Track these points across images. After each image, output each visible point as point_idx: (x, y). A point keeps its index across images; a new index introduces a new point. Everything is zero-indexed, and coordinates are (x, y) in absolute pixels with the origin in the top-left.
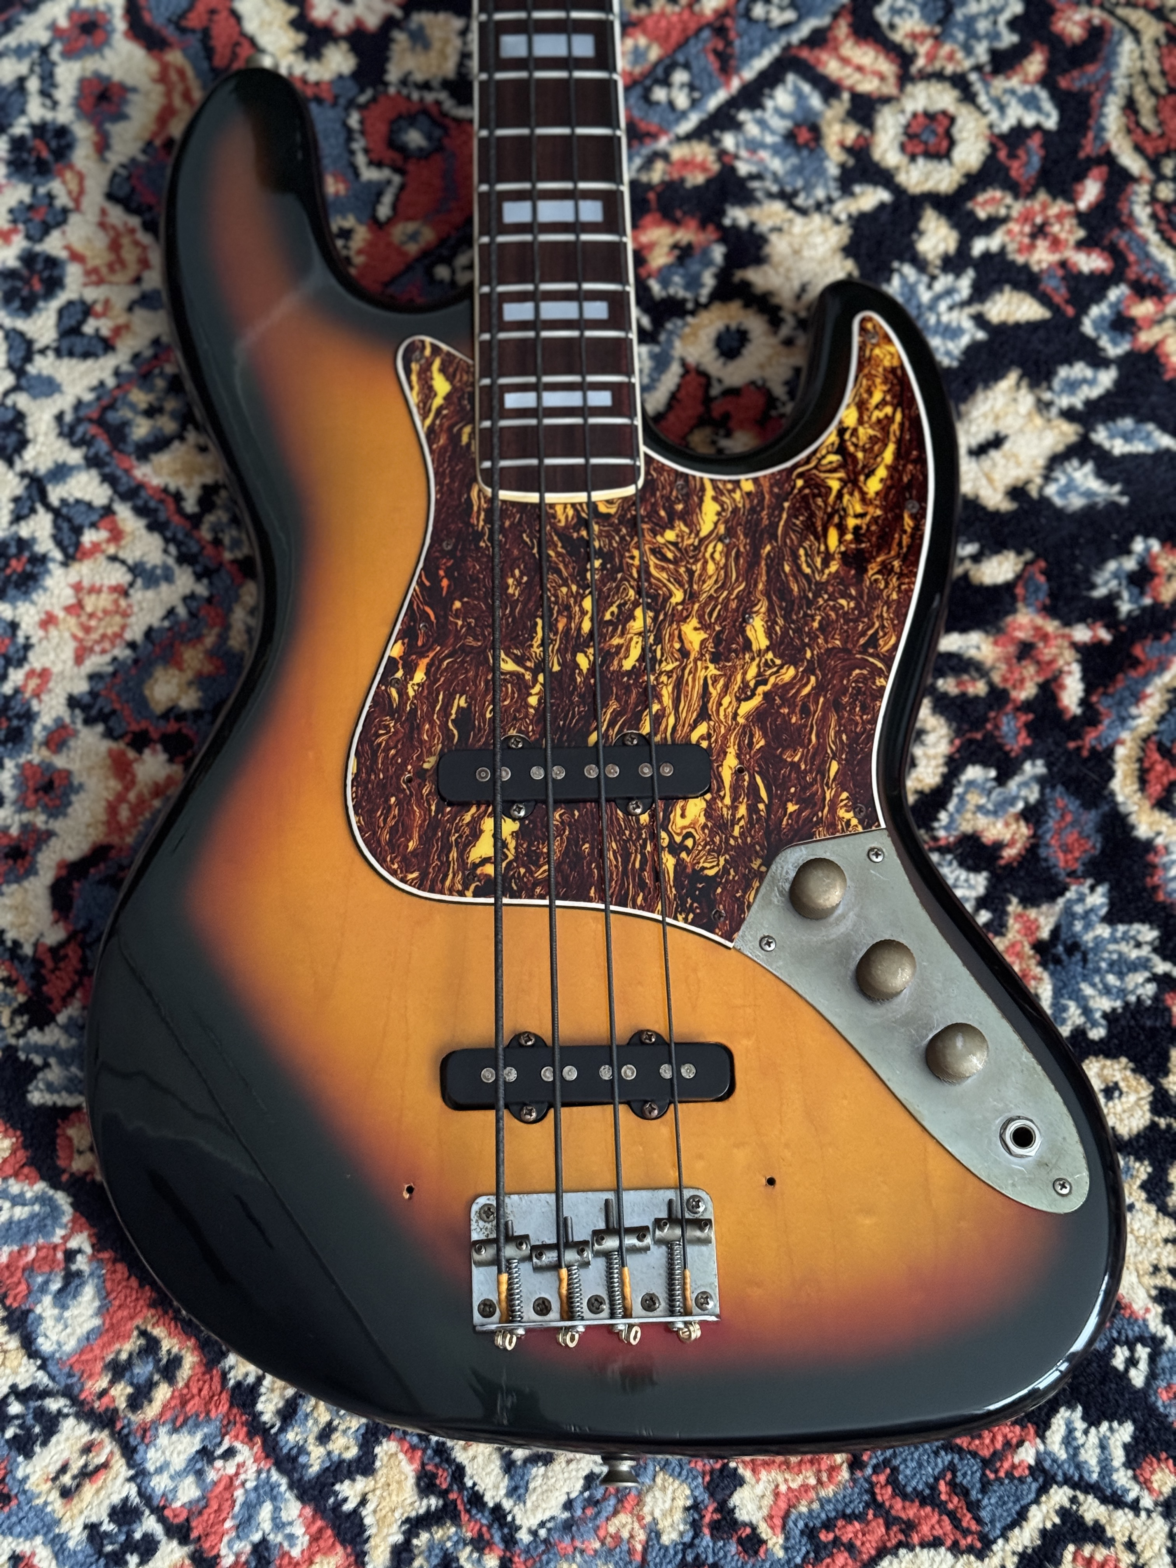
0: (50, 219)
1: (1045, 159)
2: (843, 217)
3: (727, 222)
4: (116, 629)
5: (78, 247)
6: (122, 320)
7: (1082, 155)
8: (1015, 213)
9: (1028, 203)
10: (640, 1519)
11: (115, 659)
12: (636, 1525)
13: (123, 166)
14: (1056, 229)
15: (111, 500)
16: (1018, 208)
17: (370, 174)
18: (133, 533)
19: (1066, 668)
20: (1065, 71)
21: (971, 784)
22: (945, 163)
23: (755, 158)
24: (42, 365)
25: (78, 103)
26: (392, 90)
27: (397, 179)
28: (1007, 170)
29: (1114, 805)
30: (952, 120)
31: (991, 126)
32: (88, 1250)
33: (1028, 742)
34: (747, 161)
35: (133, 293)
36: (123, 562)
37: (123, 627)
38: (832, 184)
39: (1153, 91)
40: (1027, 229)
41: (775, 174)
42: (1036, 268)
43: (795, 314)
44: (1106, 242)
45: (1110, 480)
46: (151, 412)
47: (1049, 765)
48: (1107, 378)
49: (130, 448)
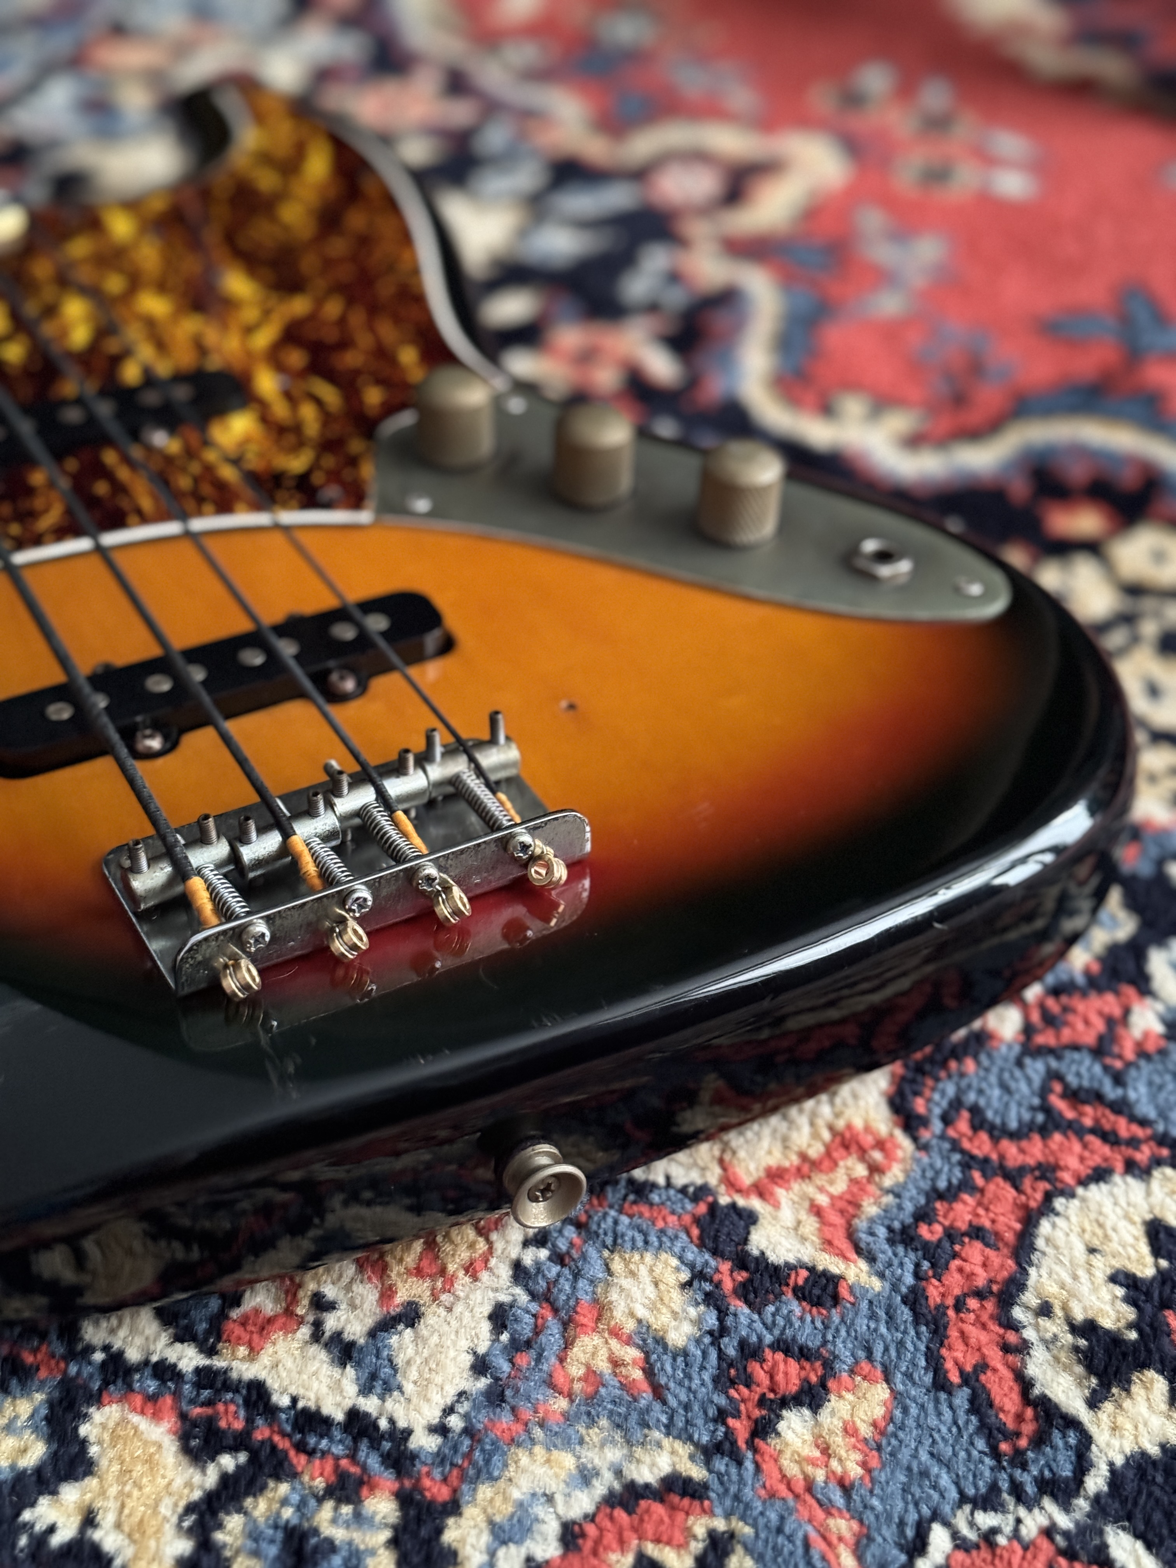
10: (615, 1333)
12: (614, 1343)
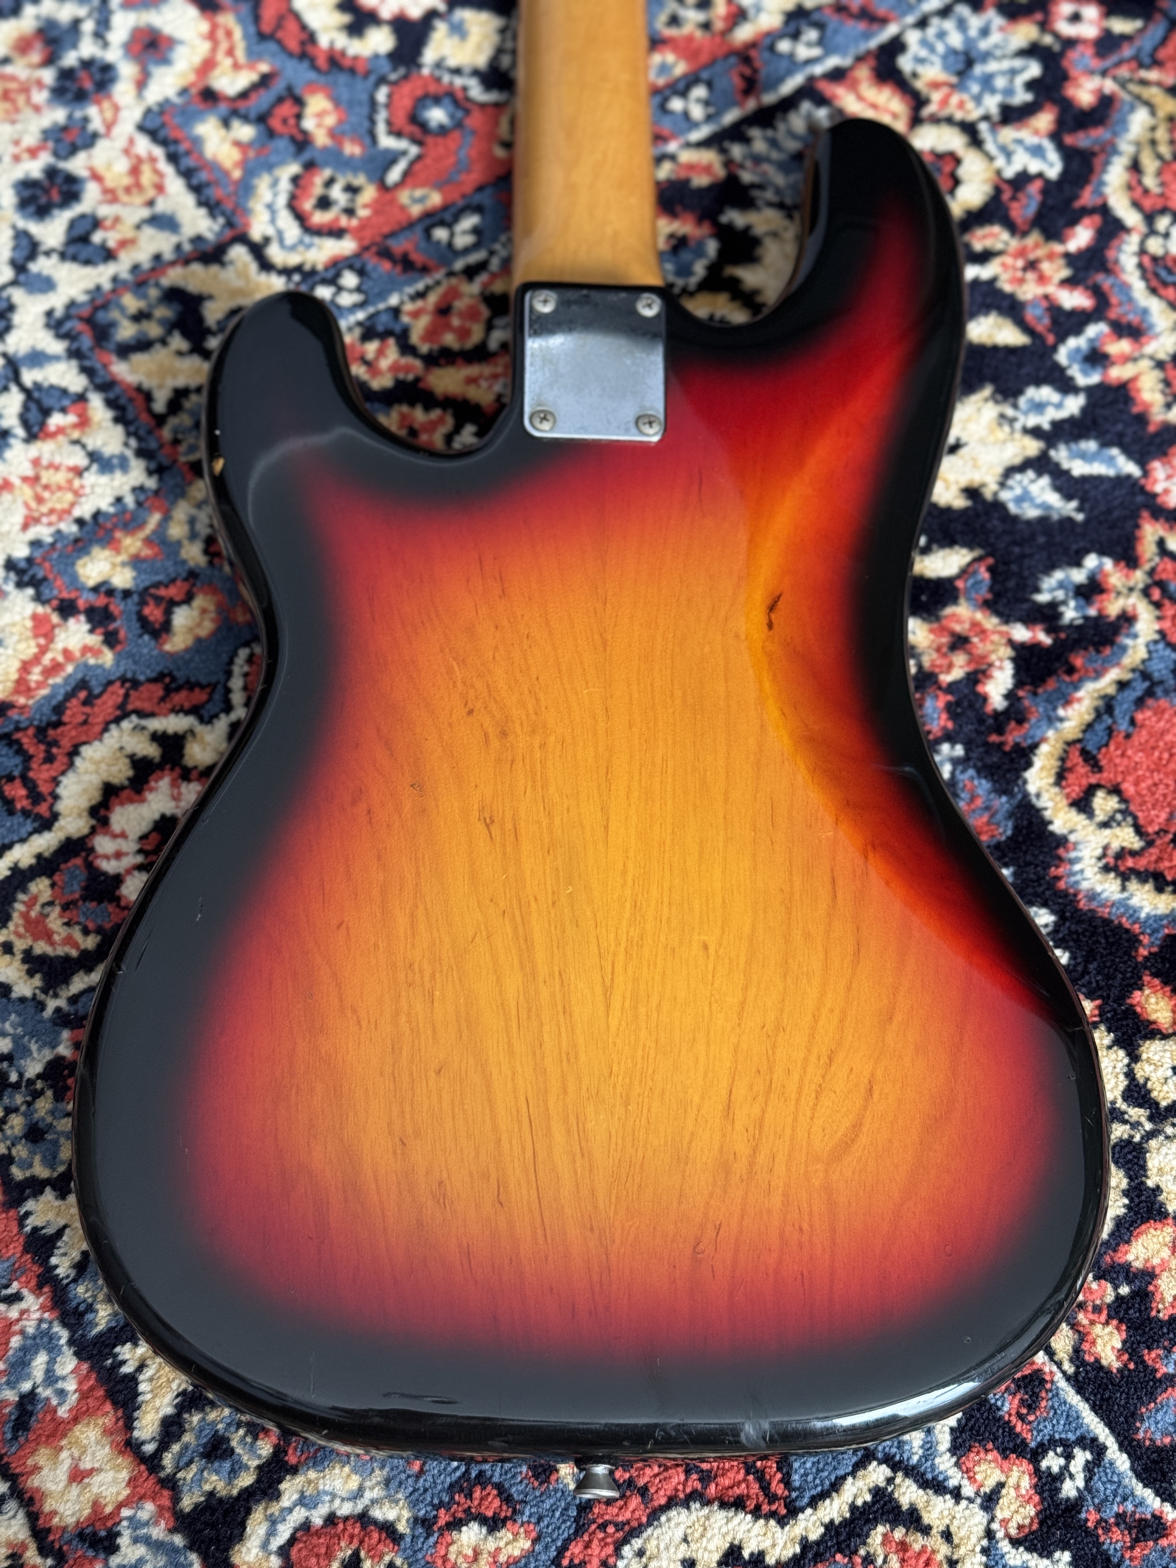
0: (79, 142)
1: (1043, 205)
3: (724, 221)
4: (66, 506)
5: (101, 169)
6: (129, 234)
7: (1077, 204)
8: (1010, 248)
9: (1023, 241)
11: (59, 532)
13: (157, 104)
14: (1045, 266)
15: (86, 390)
16: (1013, 244)
17: (387, 142)
18: (99, 423)
19: (997, 663)
20: (1072, 130)
23: (759, 170)
24: (44, 265)
25: (128, 45)
26: (426, 71)
27: (414, 149)
28: (1008, 210)
29: (1029, 795)
30: (959, 160)
31: (996, 171)
33: (949, 726)
34: (751, 171)
35: (144, 214)
36: (84, 447)
37: (73, 505)
39: (1159, 157)
40: (1020, 263)
41: (776, 187)
42: (1021, 298)
44: (1090, 282)
45: (1068, 497)
46: (139, 317)
47: (967, 750)
48: (1074, 404)
49: (112, 346)
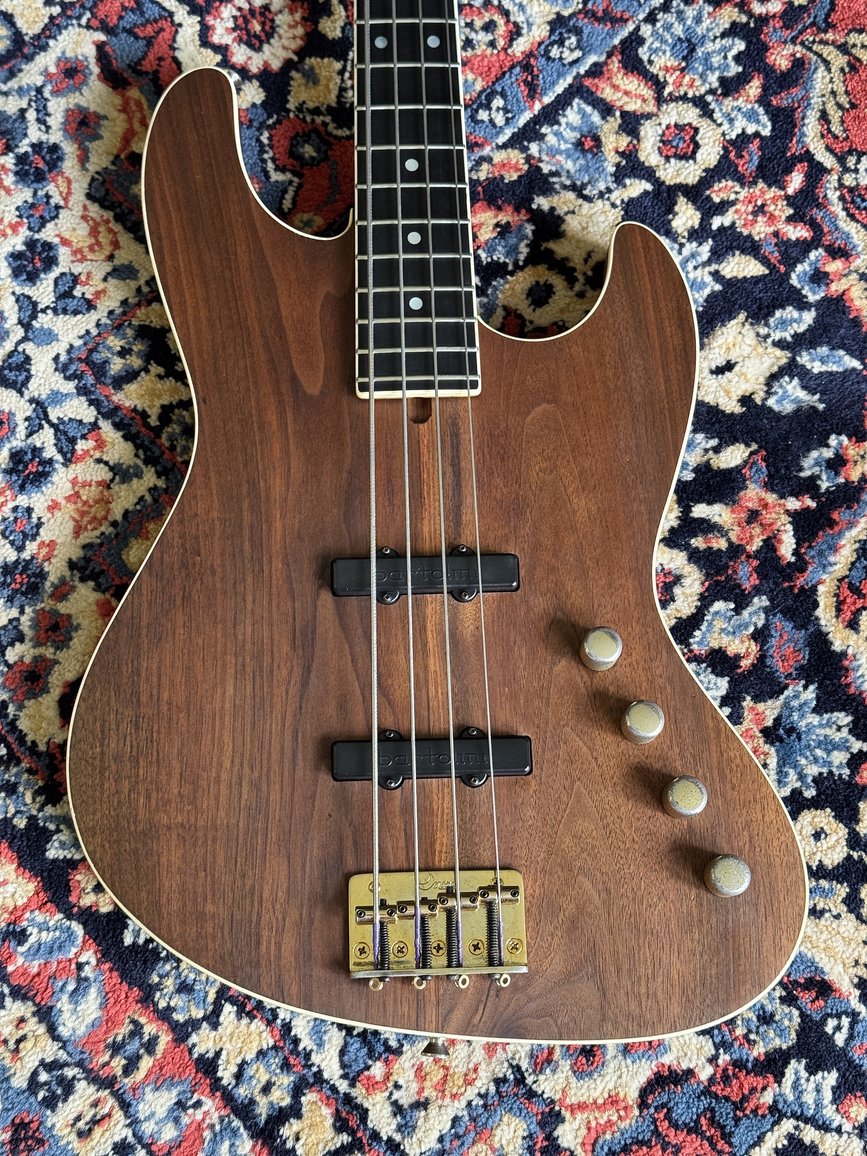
0: (46, 214)
1: (762, 158)
2: (618, 202)
3: (534, 206)
4: (103, 513)
5: (66, 234)
6: (101, 286)
7: (789, 154)
8: (741, 197)
9: (751, 190)
11: (102, 534)
13: (97, 173)
14: (772, 208)
15: (97, 419)
16: (744, 193)
17: (276, 177)
18: (112, 442)
19: (783, 528)
20: (776, 93)
21: (717, 613)
22: (691, 162)
23: (554, 160)
24: (44, 321)
25: (66, 127)
26: (292, 115)
27: (296, 180)
28: (737, 166)
29: (819, 625)
30: (696, 130)
31: (724, 134)
32: (93, 961)
33: (757, 582)
34: (547, 163)
35: (107, 267)
36: (106, 463)
37: (108, 512)
38: (609, 178)
39: (840, 106)
40: (750, 208)
41: (568, 172)
42: (757, 238)
43: (585, 274)
44: (808, 218)
45: (812, 391)
46: (123, 353)
47: (771, 599)
48: (809, 317)
49: (109, 381)
